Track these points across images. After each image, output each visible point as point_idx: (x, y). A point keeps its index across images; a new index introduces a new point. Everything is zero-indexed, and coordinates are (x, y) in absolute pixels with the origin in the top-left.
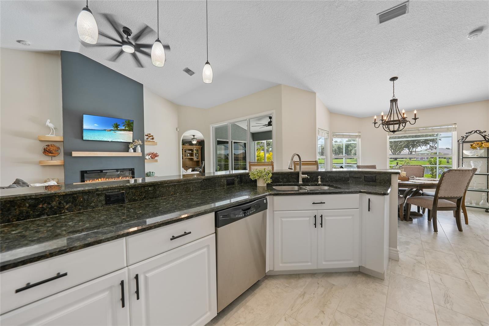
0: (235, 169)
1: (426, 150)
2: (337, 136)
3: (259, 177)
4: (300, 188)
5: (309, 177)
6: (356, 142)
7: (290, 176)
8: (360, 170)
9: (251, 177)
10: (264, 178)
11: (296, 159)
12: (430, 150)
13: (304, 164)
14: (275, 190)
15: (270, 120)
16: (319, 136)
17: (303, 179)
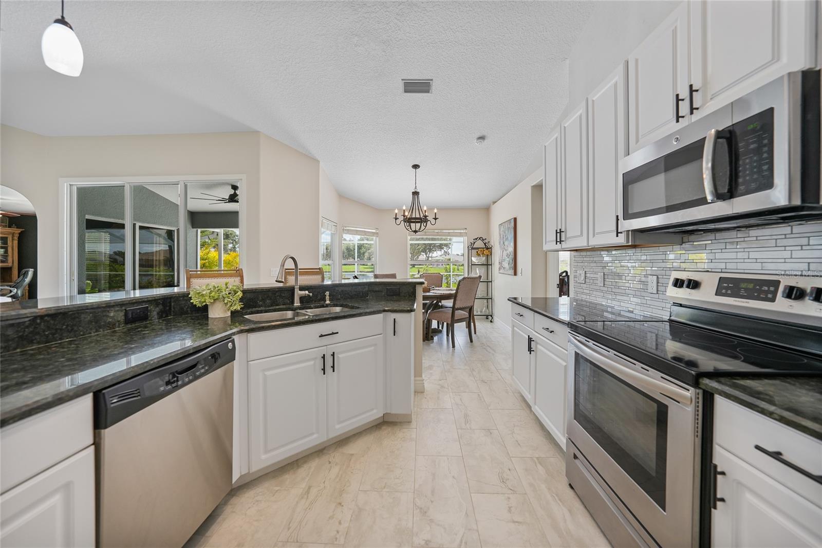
0: (141, 287)
1: (441, 256)
2: (349, 232)
3: (214, 300)
4: (296, 314)
5: (311, 294)
6: (372, 242)
7: (277, 294)
8: (378, 280)
9: (195, 301)
10: (226, 302)
11: (290, 264)
12: (444, 256)
13: (303, 274)
14: (249, 321)
15: (233, 191)
16: (324, 228)
17: (302, 299)
